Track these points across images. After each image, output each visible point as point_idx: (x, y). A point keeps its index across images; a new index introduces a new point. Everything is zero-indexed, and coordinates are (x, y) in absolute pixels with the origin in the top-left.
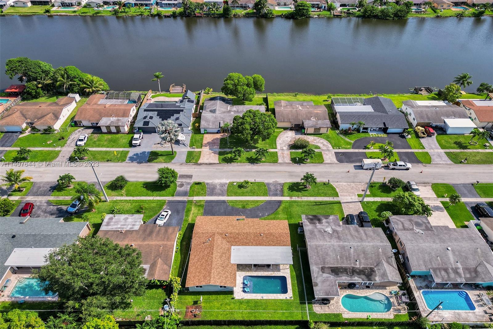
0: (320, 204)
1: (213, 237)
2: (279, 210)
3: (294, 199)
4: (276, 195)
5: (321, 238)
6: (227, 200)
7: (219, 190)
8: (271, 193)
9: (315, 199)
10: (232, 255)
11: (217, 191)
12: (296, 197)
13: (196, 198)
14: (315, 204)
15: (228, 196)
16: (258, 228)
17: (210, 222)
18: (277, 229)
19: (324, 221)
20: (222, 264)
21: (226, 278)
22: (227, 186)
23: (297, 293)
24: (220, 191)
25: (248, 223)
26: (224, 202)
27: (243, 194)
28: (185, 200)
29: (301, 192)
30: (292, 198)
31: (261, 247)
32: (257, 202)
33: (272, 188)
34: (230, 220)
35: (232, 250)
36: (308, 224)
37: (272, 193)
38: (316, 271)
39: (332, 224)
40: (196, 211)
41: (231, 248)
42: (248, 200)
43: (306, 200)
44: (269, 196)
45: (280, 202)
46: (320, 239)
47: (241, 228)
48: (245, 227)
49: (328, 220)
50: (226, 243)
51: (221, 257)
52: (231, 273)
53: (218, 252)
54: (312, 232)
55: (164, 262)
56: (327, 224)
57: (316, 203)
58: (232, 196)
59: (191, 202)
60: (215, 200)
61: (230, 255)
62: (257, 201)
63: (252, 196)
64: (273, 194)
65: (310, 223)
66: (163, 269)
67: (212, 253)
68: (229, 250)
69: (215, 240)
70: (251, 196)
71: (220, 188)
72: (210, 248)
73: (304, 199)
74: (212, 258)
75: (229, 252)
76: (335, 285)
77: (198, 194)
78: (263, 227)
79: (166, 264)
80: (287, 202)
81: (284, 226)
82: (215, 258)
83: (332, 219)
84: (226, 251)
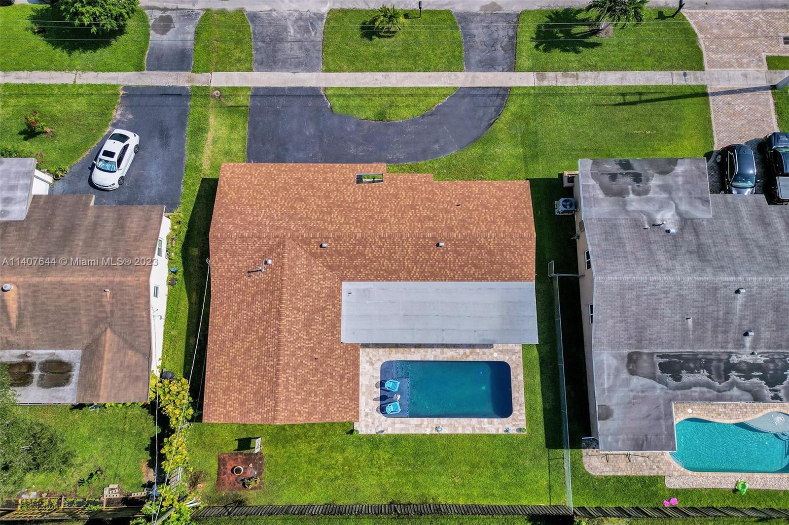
0: (636, 98)
1: (279, 254)
2: (499, 125)
3: (554, 79)
4: (489, 65)
5: (639, 254)
6: (325, 89)
7: (296, 47)
8: (475, 57)
9: (622, 79)
10: (344, 312)
11: (290, 49)
12: (560, 74)
13: (219, 79)
14: (619, 99)
15: (328, 70)
16: (430, 219)
17: (267, 192)
18: (494, 222)
19: (655, 181)
20: (313, 350)
21: (326, 396)
22: (321, 26)
23: (540, 415)
24: (301, 48)
25: (396, 196)
26: (314, 94)
27: (378, 65)
28: (183, 88)
29: (577, 52)
30: (542, 78)
31: (438, 284)
32: (426, 95)
33: (478, 32)
34: (334, 181)
35: (344, 297)
36: (600, 194)
37: (478, 58)
38: (609, 366)
39: (681, 194)
40: (224, 132)
41: (339, 290)
42: (394, 89)
43: (590, 83)
44: (469, 69)
45: (503, 94)
46: (637, 259)
47: (371, 217)
48: (387, 214)
49: (669, 179)
50: (323, 274)
51: (308, 324)
52: (342, 377)
53: (298, 310)
54: (610, 229)
55: (126, 341)
56: (664, 195)
57: (623, 95)
58: (340, 70)
59: (204, 93)
60: (283, 89)
61: (338, 315)
62: (427, 93)
63: (411, 70)
64: (481, 62)
65: (608, 192)
66: (126, 364)
67: (279, 314)
68: (334, 296)
69: (286, 267)
70: (404, 70)
71: (299, 36)
72: (272, 293)
73: (586, 78)
74: (279, 331)
75: (334, 306)
76: (666, 415)
77: (224, 65)
78: (447, 211)
79: (132, 347)
80: (526, 92)
81: (516, 208)
82: (289, 331)
83: (685, 174)
84: (326, 302)
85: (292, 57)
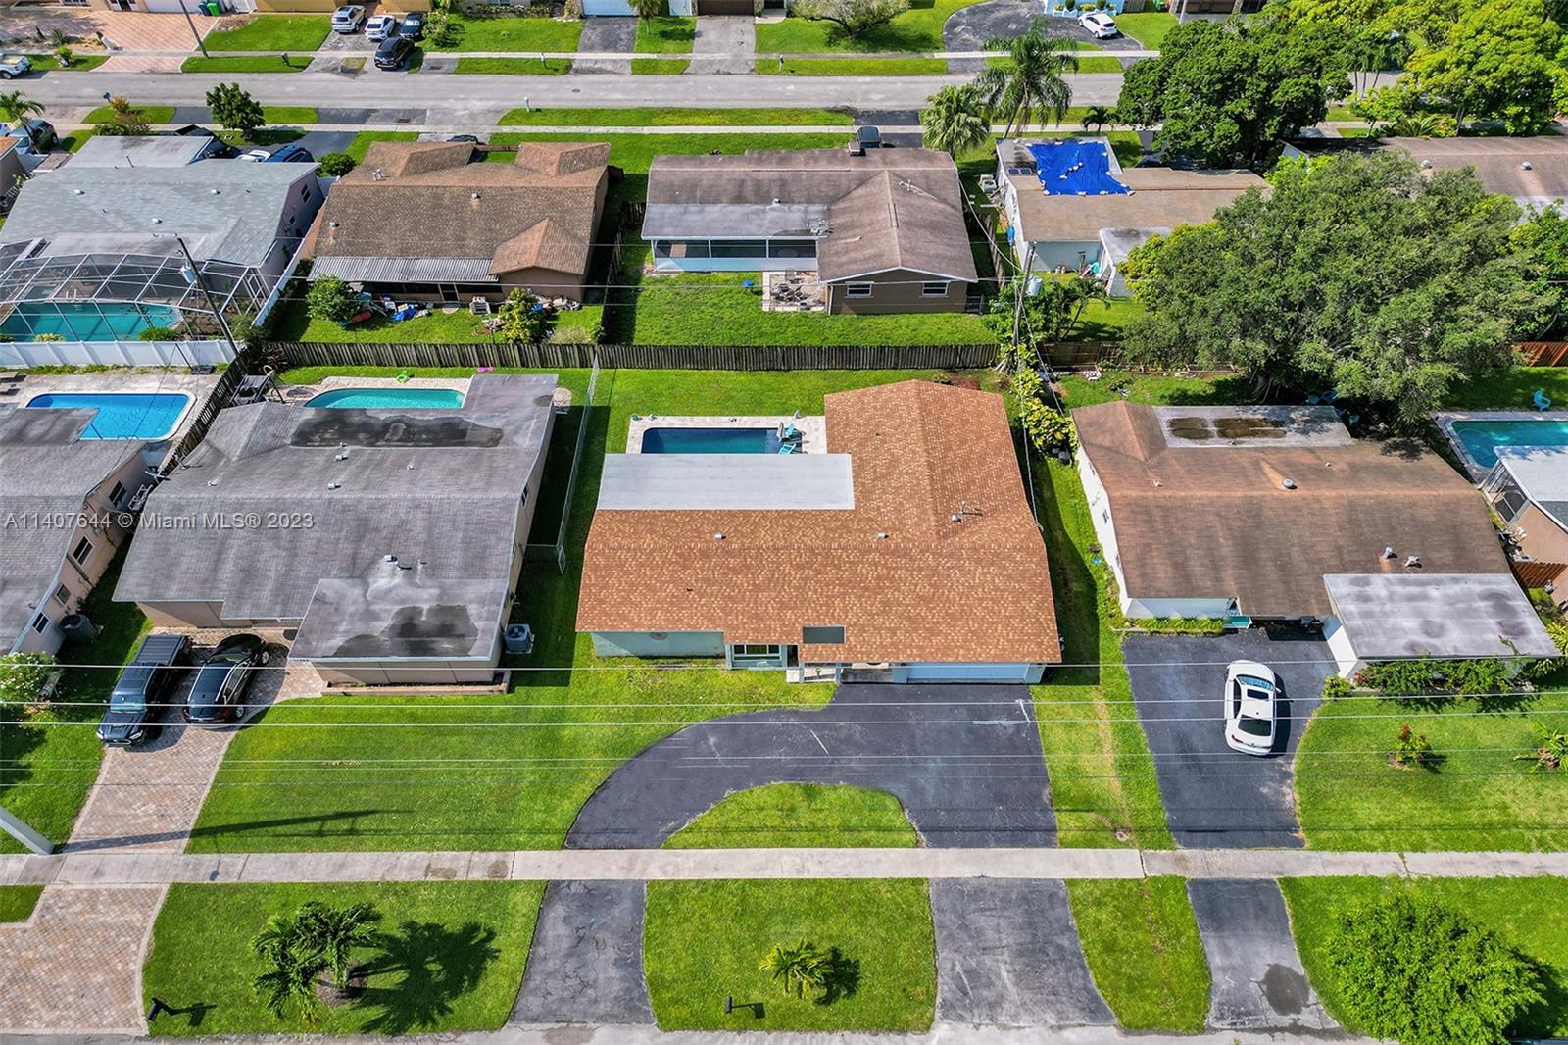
0: (330, 825)
1: (943, 525)
3: (471, 865)
4: (595, 895)
6: (917, 844)
7: (990, 934)
8: (621, 912)
9: (342, 866)
10: (850, 481)
11: (1001, 930)
12: (460, 877)
13: (1125, 863)
14: (363, 823)
15: (917, 882)
19: (381, 627)
20: (884, 442)
21: (863, 409)
22: (944, 990)
23: (611, 430)
24: (979, 932)
25: (783, 606)
26: (939, 833)
27: (820, 897)
28: (1188, 845)
29: (411, 926)
30: (498, 869)
31: (726, 507)
32: (725, 831)
33: (605, 971)
34: (878, 630)
35: (851, 495)
36: (473, 609)
37: (616, 911)
38: (525, 435)
39: (352, 609)
40: (1087, 761)
41: (857, 499)
42: (786, 843)
43: (407, 857)
44: (637, 885)
45: (573, 838)
46: (453, 521)
47: (819, 572)
48: (796, 578)
50: (880, 513)
51: (894, 462)
52: (846, 425)
53: (907, 473)
54: (475, 565)
55: (1117, 452)
56: (376, 607)
57: (352, 832)
58: (892, 883)
59: (1144, 836)
60: (999, 843)
61: (856, 476)
62: (724, 837)
63: (754, 883)
64: (612, 903)
65: (461, 612)
66: (1108, 435)
67: (931, 466)
68: (863, 493)
69: (930, 512)
70: (766, 883)
71: (988, 961)
72: (944, 488)
73: (412, 867)
74: (927, 451)
75: (863, 485)
76: (474, 399)
77: (1125, 896)
78: (707, 581)
79: (1109, 449)
80: (537, 837)
81: (605, 587)
82: (914, 452)
83: (333, 634)
84: (874, 486)
85: (994, 913)
